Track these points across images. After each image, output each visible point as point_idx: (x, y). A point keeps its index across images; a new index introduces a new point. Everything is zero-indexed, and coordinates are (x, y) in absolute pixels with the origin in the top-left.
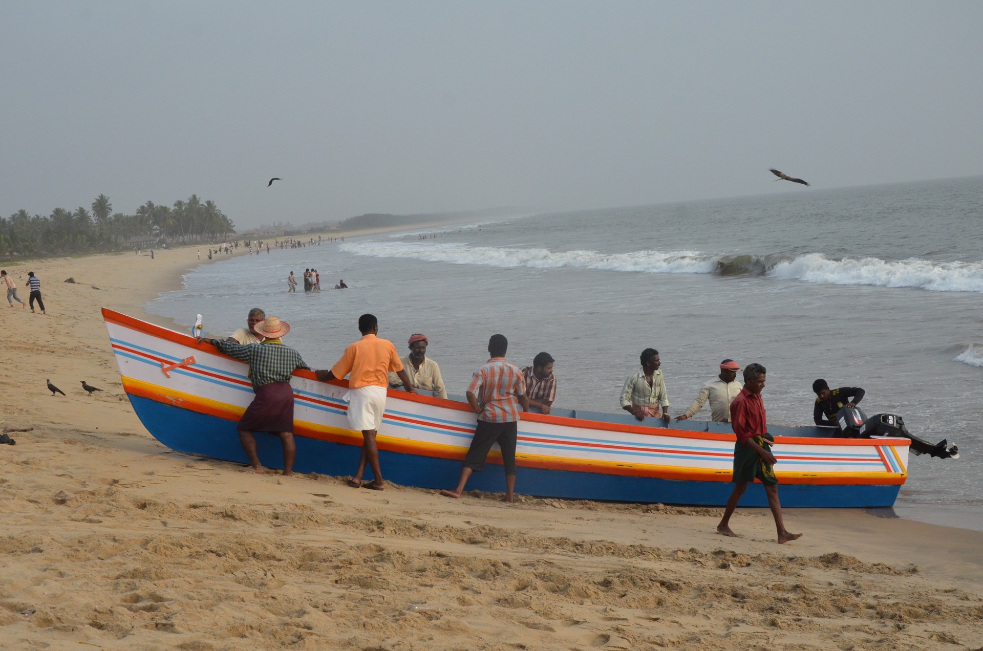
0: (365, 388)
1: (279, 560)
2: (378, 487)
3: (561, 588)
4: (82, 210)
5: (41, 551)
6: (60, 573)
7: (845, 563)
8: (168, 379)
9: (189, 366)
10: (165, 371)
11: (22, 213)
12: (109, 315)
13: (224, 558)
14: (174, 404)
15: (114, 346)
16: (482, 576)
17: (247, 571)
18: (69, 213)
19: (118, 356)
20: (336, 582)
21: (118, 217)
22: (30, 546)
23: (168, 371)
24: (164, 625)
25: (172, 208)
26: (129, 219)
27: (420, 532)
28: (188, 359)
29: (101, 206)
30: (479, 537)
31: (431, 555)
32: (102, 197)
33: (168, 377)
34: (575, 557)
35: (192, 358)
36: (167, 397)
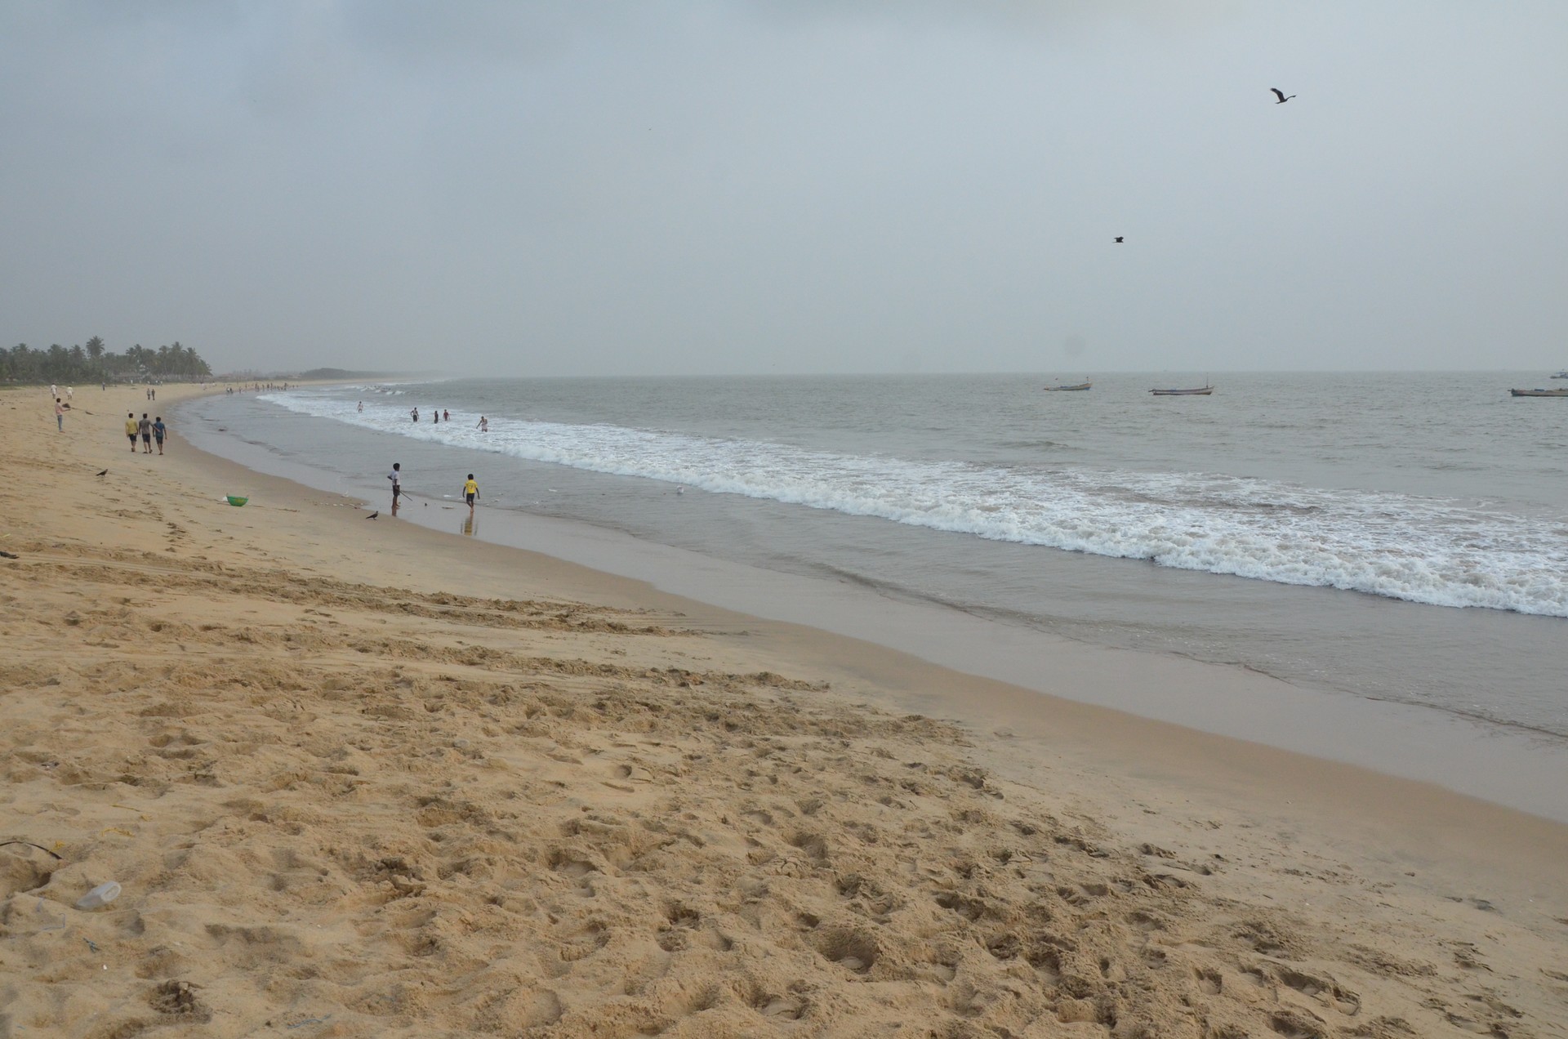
1: (305, 689)
3: (566, 712)
4: (77, 348)
5: (58, 683)
6: (81, 709)
7: (774, 680)
11: (23, 347)
13: (249, 688)
16: (494, 701)
17: (276, 703)
20: (363, 711)
21: (110, 356)
22: (46, 677)
24: (205, 776)
25: (157, 351)
26: (118, 357)
27: (423, 654)
29: (95, 345)
30: (477, 660)
31: (441, 679)
32: (96, 338)
34: (562, 678)
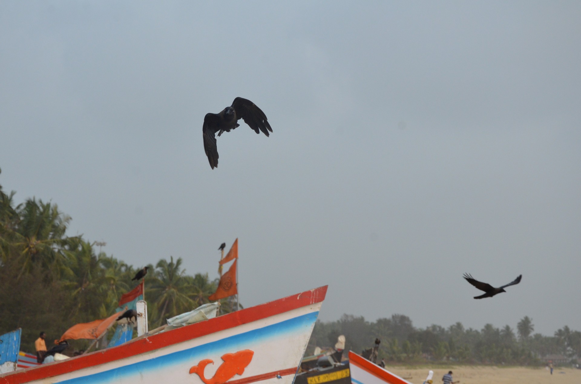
4: (508, 328)
18: (498, 329)
21: (538, 337)
26: (547, 339)
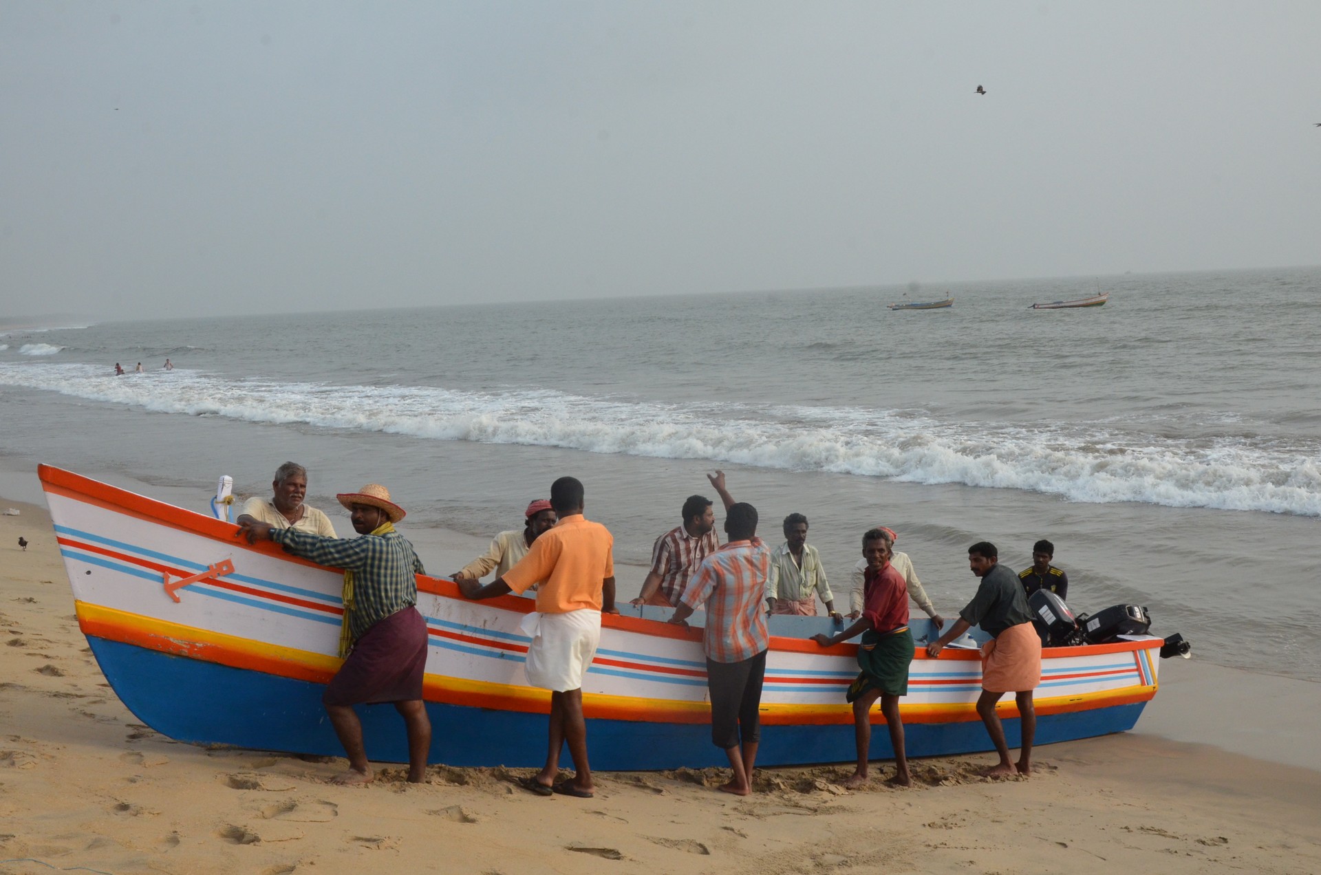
0: (574, 613)
2: (583, 790)
8: (176, 604)
9: (220, 579)
10: (169, 590)
12: (54, 479)
14: (185, 652)
15: (61, 541)
19: (70, 562)
23: (175, 589)
28: (220, 565)
33: (177, 600)
35: (228, 563)
36: (171, 640)
